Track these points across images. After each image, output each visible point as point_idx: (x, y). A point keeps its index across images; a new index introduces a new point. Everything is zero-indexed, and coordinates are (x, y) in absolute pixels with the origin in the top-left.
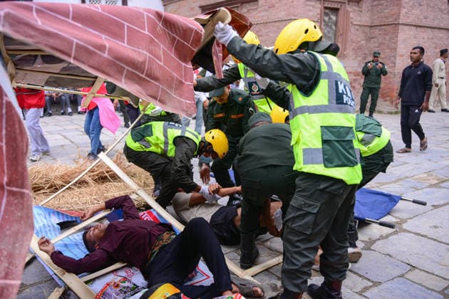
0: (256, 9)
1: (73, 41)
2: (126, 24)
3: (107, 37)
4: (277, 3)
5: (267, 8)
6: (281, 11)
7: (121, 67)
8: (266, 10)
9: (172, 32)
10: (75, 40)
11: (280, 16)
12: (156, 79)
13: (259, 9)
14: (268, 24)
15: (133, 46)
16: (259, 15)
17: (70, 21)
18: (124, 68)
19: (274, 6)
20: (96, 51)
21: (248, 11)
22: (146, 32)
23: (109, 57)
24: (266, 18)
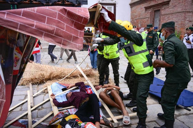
0: (168, 7)
1: (18, 23)
2: (47, 16)
3: (37, 22)
4: (177, 5)
5: (173, 7)
6: (179, 8)
7: (42, 32)
8: (172, 8)
9: (72, 19)
10: (19, 23)
11: (178, 10)
12: (61, 36)
13: (170, 8)
14: (173, 14)
15: (49, 24)
16: (169, 10)
17: (21, 16)
18: (43, 32)
19: (176, 6)
20: (29, 26)
21: (165, 8)
22: (57, 19)
23: (35, 28)
24: (172, 11)
